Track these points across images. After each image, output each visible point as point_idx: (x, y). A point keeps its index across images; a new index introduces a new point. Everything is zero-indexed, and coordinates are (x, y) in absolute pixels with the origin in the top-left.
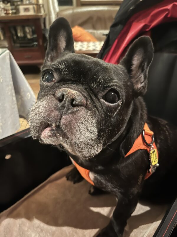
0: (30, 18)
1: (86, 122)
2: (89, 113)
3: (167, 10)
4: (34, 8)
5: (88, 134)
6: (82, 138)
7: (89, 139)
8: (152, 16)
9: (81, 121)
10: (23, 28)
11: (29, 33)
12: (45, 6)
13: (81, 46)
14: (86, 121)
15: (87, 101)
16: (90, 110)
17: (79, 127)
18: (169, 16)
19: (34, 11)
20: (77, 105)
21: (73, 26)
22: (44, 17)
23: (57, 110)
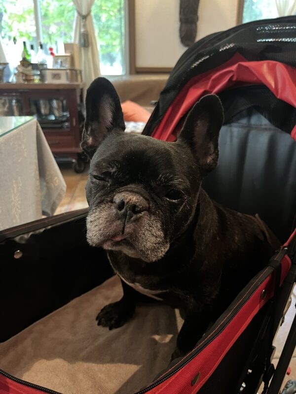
0: (61, 88)
1: (151, 228)
2: (153, 218)
3: (231, 71)
4: (67, 73)
5: (153, 239)
6: (149, 245)
7: (155, 244)
8: (213, 80)
9: (145, 228)
10: (50, 101)
11: (58, 109)
12: (83, 73)
13: (134, 127)
14: (150, 226)
15: (149, 204)
16: (153, 215)
17: (144, 234)
18: (234, 79)
19: (67, 79)
20: (140, 212)
21: (124, 101)
22: (81, 87)
23: (118, 220)
